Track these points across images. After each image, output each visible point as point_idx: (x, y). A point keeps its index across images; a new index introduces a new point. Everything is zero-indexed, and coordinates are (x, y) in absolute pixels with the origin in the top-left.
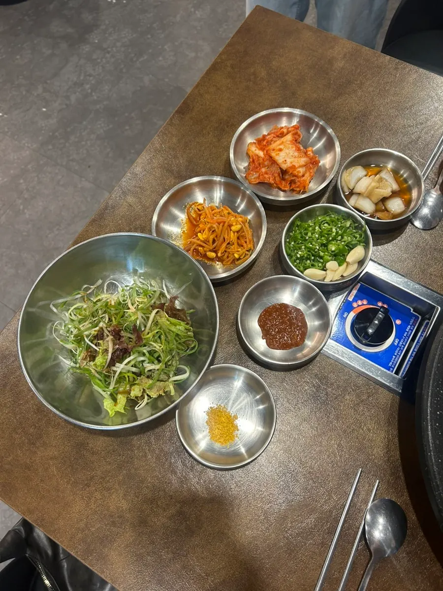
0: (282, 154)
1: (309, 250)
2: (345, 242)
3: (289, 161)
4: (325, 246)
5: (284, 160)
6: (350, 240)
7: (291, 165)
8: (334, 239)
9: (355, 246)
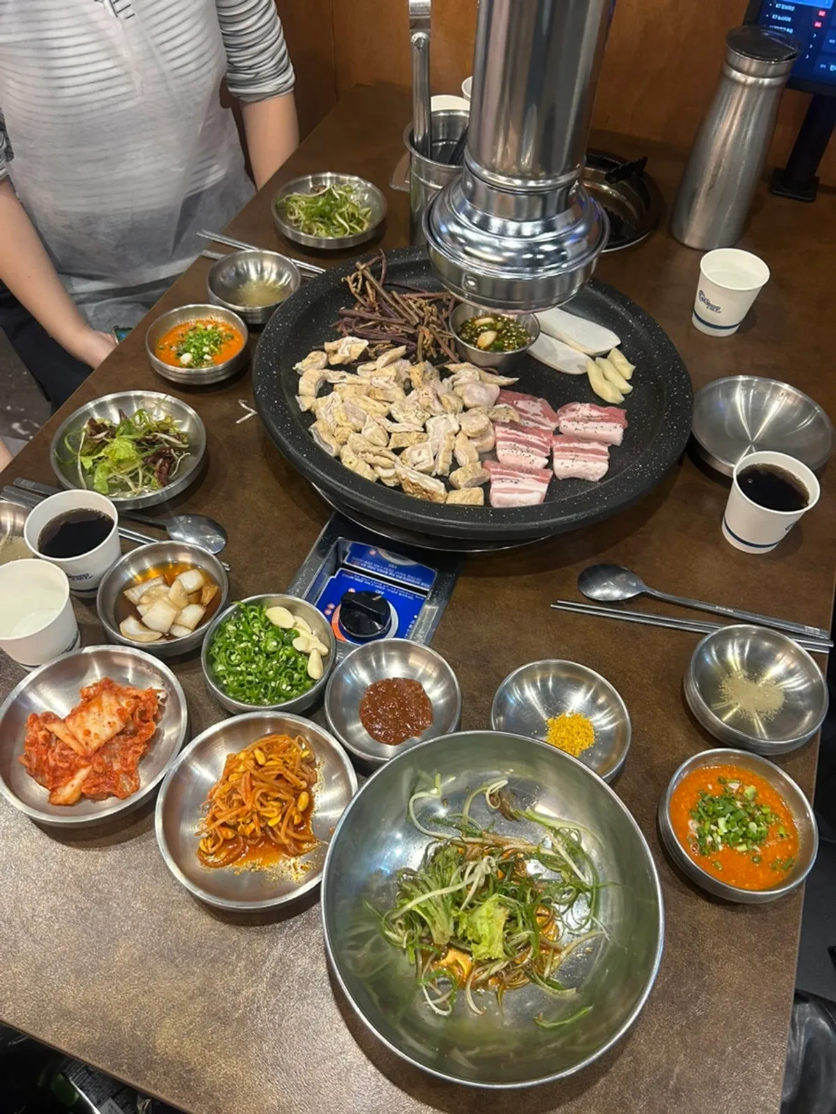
0: (94, 729)
1: (278, 674)
2: (260, 631)
3: (108, 719)
4: (269, 656)
5: (108, 726)
6: (259, 624)
7: (117, 715)
8: (257, 644)
9: (267, 619)
